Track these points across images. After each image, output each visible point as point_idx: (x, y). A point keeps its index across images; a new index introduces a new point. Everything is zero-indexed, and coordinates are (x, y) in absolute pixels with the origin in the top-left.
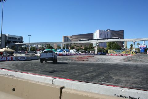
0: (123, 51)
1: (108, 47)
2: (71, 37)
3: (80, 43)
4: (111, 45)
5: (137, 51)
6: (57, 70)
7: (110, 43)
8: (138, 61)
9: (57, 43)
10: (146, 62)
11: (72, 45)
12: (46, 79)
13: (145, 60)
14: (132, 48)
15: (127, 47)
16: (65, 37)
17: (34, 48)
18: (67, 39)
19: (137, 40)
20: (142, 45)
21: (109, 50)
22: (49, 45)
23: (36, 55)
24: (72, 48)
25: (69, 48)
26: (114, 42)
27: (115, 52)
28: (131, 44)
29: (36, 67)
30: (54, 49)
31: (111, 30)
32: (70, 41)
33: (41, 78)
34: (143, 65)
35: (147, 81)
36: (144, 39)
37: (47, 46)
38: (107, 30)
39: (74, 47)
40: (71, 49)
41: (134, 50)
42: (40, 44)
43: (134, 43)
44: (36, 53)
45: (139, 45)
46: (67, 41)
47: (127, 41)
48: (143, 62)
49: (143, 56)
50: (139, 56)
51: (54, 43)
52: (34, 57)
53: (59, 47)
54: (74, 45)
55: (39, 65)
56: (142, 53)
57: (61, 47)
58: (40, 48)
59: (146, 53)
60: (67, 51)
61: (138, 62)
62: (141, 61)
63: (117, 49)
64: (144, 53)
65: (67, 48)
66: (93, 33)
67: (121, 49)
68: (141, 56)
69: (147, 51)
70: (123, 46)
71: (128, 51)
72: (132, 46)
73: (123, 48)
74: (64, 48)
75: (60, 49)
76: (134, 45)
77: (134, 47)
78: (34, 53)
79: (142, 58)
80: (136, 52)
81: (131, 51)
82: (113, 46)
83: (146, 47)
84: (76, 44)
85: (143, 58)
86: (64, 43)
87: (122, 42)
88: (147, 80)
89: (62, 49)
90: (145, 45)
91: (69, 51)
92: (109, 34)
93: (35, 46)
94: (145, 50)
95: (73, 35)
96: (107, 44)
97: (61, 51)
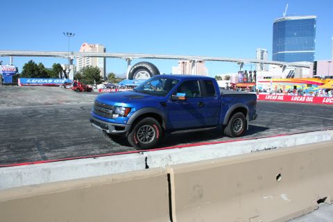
10: (15, 105)
13: (11, 100)
20: (7, 65)
34: (7, 111)
35: (8, 147)
36: (11, 53)
48: (8, 106)
49: (8, 92)
56: (9, 84)
59: (17, 84)
62: (3, 102)
64: (13, 85)
68: (3, 92)
69: (19, 80)
79: (6, 97)
83: (15, 70)
85: (9, 96)
88: (10, 143)
90: (14, 67)
94: (15, 77)
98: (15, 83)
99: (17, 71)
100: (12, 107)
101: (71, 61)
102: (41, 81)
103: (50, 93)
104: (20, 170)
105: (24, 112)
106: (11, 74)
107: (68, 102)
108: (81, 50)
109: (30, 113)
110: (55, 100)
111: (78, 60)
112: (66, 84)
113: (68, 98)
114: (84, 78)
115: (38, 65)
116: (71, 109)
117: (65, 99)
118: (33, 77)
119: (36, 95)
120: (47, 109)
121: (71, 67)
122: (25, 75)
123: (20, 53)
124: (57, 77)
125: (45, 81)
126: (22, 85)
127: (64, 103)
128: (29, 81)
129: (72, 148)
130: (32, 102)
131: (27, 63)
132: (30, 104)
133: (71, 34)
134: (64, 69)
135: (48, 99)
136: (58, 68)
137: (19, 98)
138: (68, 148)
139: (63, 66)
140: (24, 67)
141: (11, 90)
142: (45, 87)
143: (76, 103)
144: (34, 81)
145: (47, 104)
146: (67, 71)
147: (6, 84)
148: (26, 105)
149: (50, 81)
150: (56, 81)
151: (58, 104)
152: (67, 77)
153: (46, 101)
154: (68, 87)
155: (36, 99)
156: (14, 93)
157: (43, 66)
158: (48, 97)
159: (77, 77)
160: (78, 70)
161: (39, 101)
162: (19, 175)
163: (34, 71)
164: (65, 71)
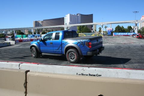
0: (92, 34)
1: (79, 31)
2: (42, 22)
3: (51, 28)
4: (81, 28)
5: (105, 33)
6: (28, 55)
7: (80, 26)
8: (105, 42)
9: (27, 29)
10: (112, 43)
11: (43, 30)
12: (12, 65)
14: (100, 31)
15: (96, 30)
16: (36, 22)
17: (3, 34)
18: (38, 24)
19: (105, 23)
20: (109, 28)
21: (79, 34)
22: (20, 31)
23: (5, 41)
24: (44, 33)
25: (41, 33)
26: (83, 26)
27: (85, 35)
28: (99, 28)
29: (5, 54)
30: (25, 34)
31: (81, 15)
32: (42, 26)
33: (7, 64)
34: (109, 46)
36: (111, 22)
37: (17, 32)
38: (77, 14)
39: (46, 32)
40: (42, 34)
41: (102, 33)
42: (9, 30)
43: (102, 26)
44: (6, 40)
45: (107, 28)
46: (38, 26)
47: (96, 25)
48: (109, 44)
49: (109, 38)
50: (106, 38)
51: (24, 29)
52: (4, 44)
53: (30, 32)
54: (45, 30)
55: (9, 52)
56: (110, 35)
57: (32, 32)
58: (9, 34)
60: (38, 36)
61: (105, 44)
62: (107, 42)
63: (87, 32)
64: (111, 35)
65: (38, 33)
66: (64, 18)
67: (90, 32)
68: (108, 38)
70: (92, 29)
71: (97, 33)
72: (100, 29)
73: (92, 31)
74: (35, 33)
75: (31, 35)
76: (102, 28)
77: (102, 30)
78: (4, 39)
79: (108, 40)
80: (104, 35)
81: (99, 34)
82: (83, 29)
84: (47, 28)
85: (110, 40)
86: (35, 29)
87: (92, 26)
89: (33, 34)
90: (112, 28)
91: (41, 36)
92: (80, 18)
93: (4, 32)
94: (112, 32)
95: (44, 20)
96: (78, 28)
97: (32, 37)
98: (112, 35)
99: (113, 30)
100: (111, 45)
101: (136, 25)
102: (122, 34)
103: (126, 39)
104: (118, 71)
105: (116, 47)
106: (110, 31)
107: (134, 43)
108: (142, 19)
109: (118, 47)
110: (128, 42)
111: (139, 24)
112: (133, 35)
113: (134, 41)
114: (143, 32)
115: (121, 27)
116: (136, 46)
117: (133, 42)
118: (119, 32)
119: (120, 40)
120: (125, 46)
121: (136, 27)
122: (116, 31)
123: (114, 22)
124: (130, 32)
125: (124, 34)
126: (115, 35)
127: (132, 44)
128: (117, 34)
129: (137, 64)
130: (118, 43)
131: (117, 26)
132: (118, 44)
133: (137, 12)
134: (133, 28)
135: (125, 42)
136: (130, 28)
137: (114, 41)
138: (135, 64)
139: (132, 27)
140: (115, 28)
141: (110, 38)
142: (124, 36)
143: (138, 44)
144: (119, 34)
145: (125, 44)
146: (134, 29)
147: (108, 35)
148: (116, 44)
149: (126, 34)
150: (129, 34)
151: (130, 44)
152: (134, 32)
153: (124, 42)
154: (134, 36)
155: (120, 41)
156: (112, 39)
157: (123, 27)
158: (125, 41)
159: (139, 31)
160: (139, 28)
161: (122, 42)
162: (117, 73)
163: (119, 30)
164: (133, 29)
